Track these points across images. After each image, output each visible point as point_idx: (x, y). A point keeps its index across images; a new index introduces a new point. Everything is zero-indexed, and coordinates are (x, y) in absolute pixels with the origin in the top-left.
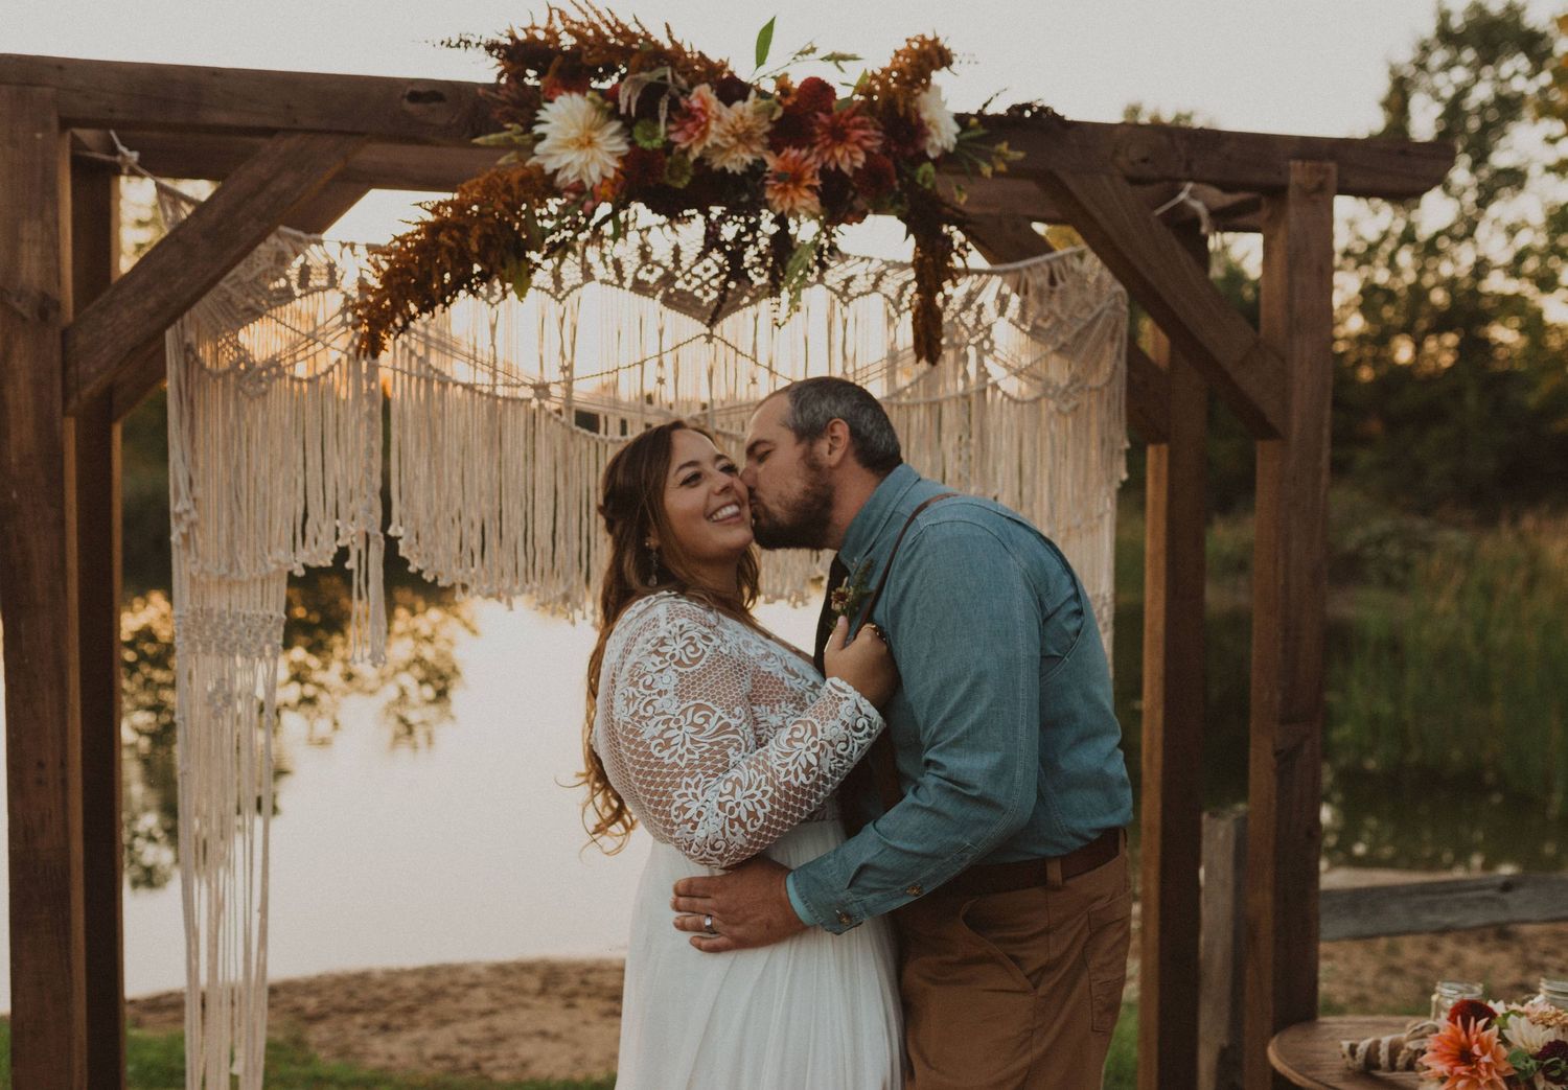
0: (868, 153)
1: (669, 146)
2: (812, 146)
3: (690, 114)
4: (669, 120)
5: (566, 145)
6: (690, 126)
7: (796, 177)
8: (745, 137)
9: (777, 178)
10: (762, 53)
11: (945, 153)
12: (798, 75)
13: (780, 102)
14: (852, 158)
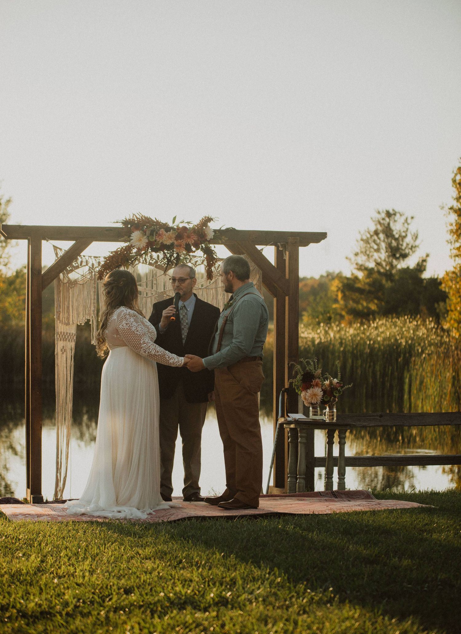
1: (156, 241)
2: (183, 239)
3: (160, 235)
4: (156, 235)
5: (137, 241)
6: (160, 237)
7: (180, 246)
8: (170, 238)
9: (177, 246)
10: (174, 222)
11: (211, 239)
12: (181, 226)
13: (177, 231)
14: (191, 241)
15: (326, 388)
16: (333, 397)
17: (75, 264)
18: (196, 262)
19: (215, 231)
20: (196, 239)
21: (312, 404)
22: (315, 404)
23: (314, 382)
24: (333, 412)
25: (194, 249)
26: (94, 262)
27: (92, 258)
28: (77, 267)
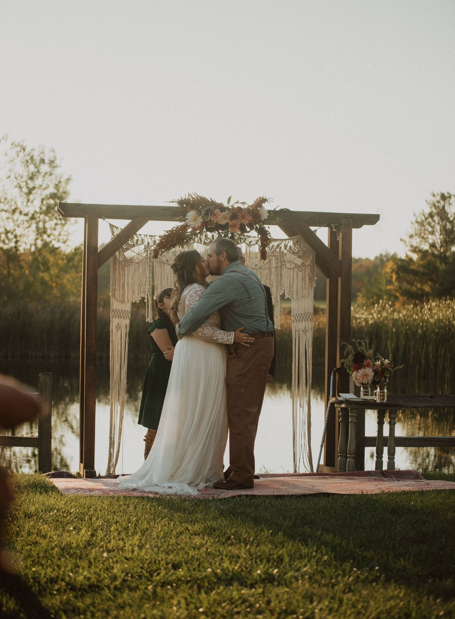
0: (249, 221)
1: (211, 220)
2: (238, 219)
3: (215, 215)
4: (211, 215)
5: (192, 220)
6: (215, 217)
7: (235, 226)
8: (225, 218)
9: (231, 226)
10: (229, 202)
11: (265, 220)
12: (236, 206)
13: (232, 212)
14: (246, 222)
15: (377, 368)
16: (384, 378)
17: (131, 242)
18: (251, 242)
19: (269, 212)
20: (250, 219)
21: (363, 384)
22: (366, 384)
23: (365, 363)
24: (384, 392)
25: (248, 229)
26: (150, 241)
27: (148, 236)
28: (133, 246)
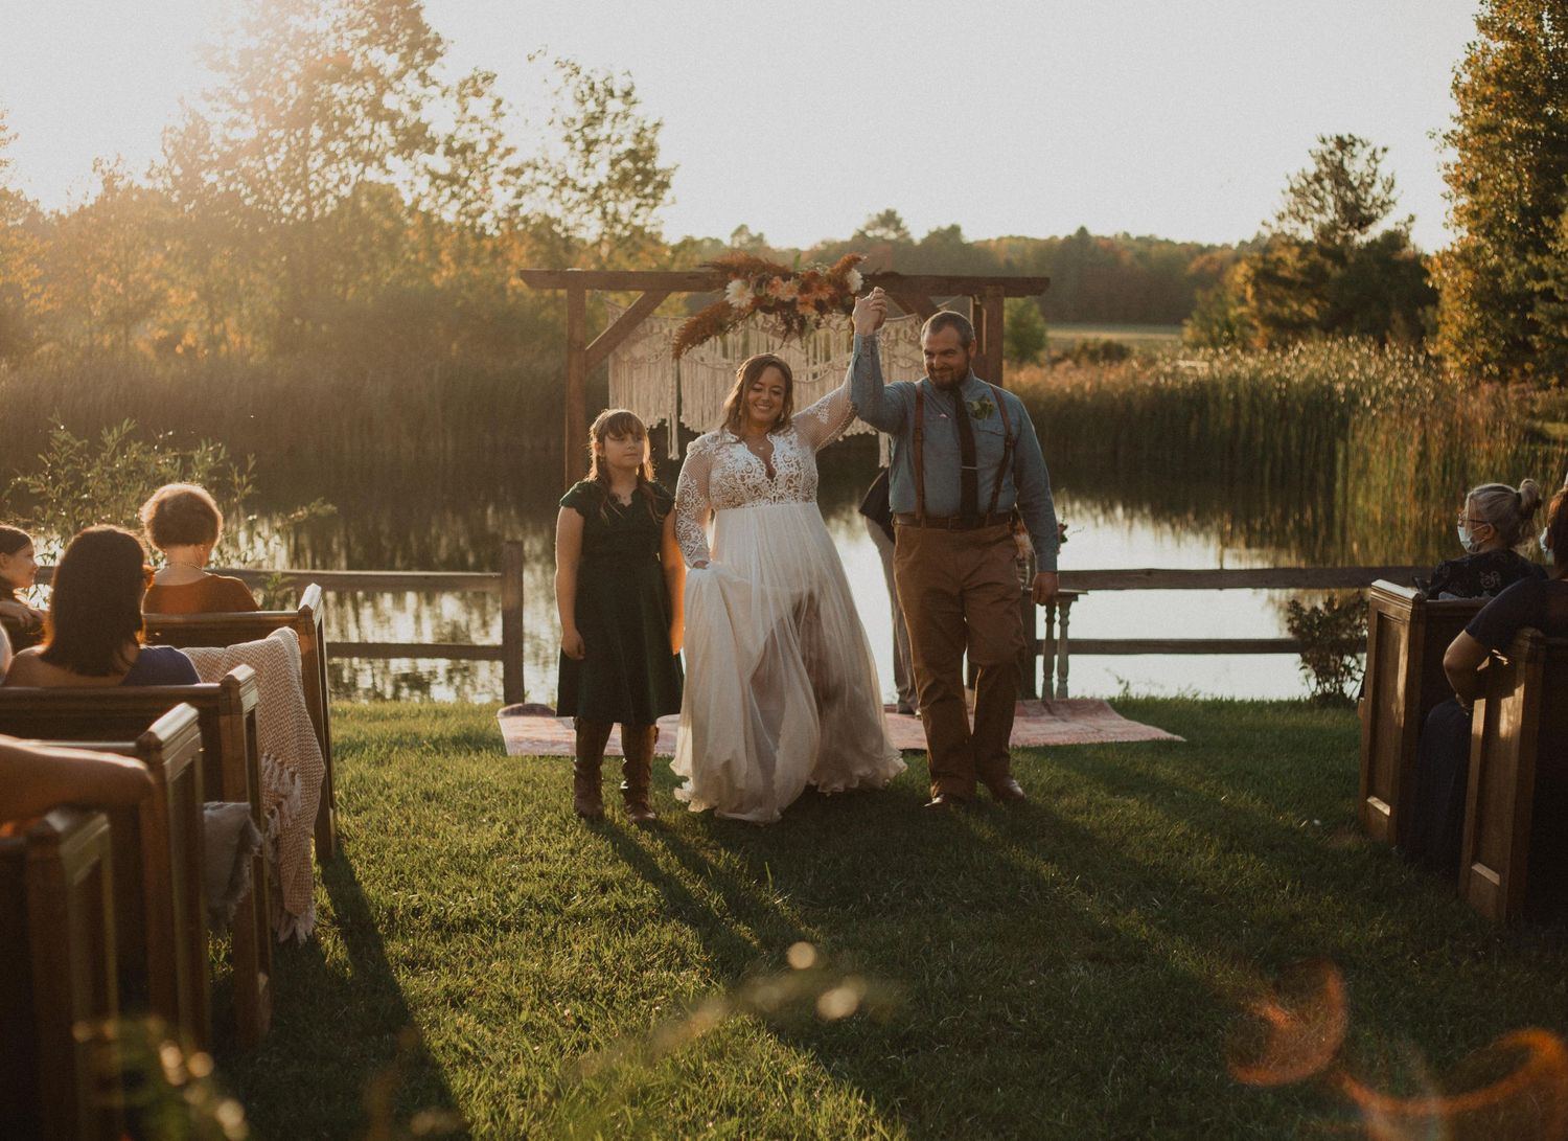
0: (830, 294)
2: (812, 292)
3: (773, 286)
4: (767, 287)
5: (735, 296)
6: (773, 289)
7: (806, 303)
8: (791, 291)
9: (801, 304)
10: (796, 264)
13: (802, 278)
14: (824, 296)
17: (642, 330)
19: (865, 278)
20: (832, 292)
28: (645, 336)
